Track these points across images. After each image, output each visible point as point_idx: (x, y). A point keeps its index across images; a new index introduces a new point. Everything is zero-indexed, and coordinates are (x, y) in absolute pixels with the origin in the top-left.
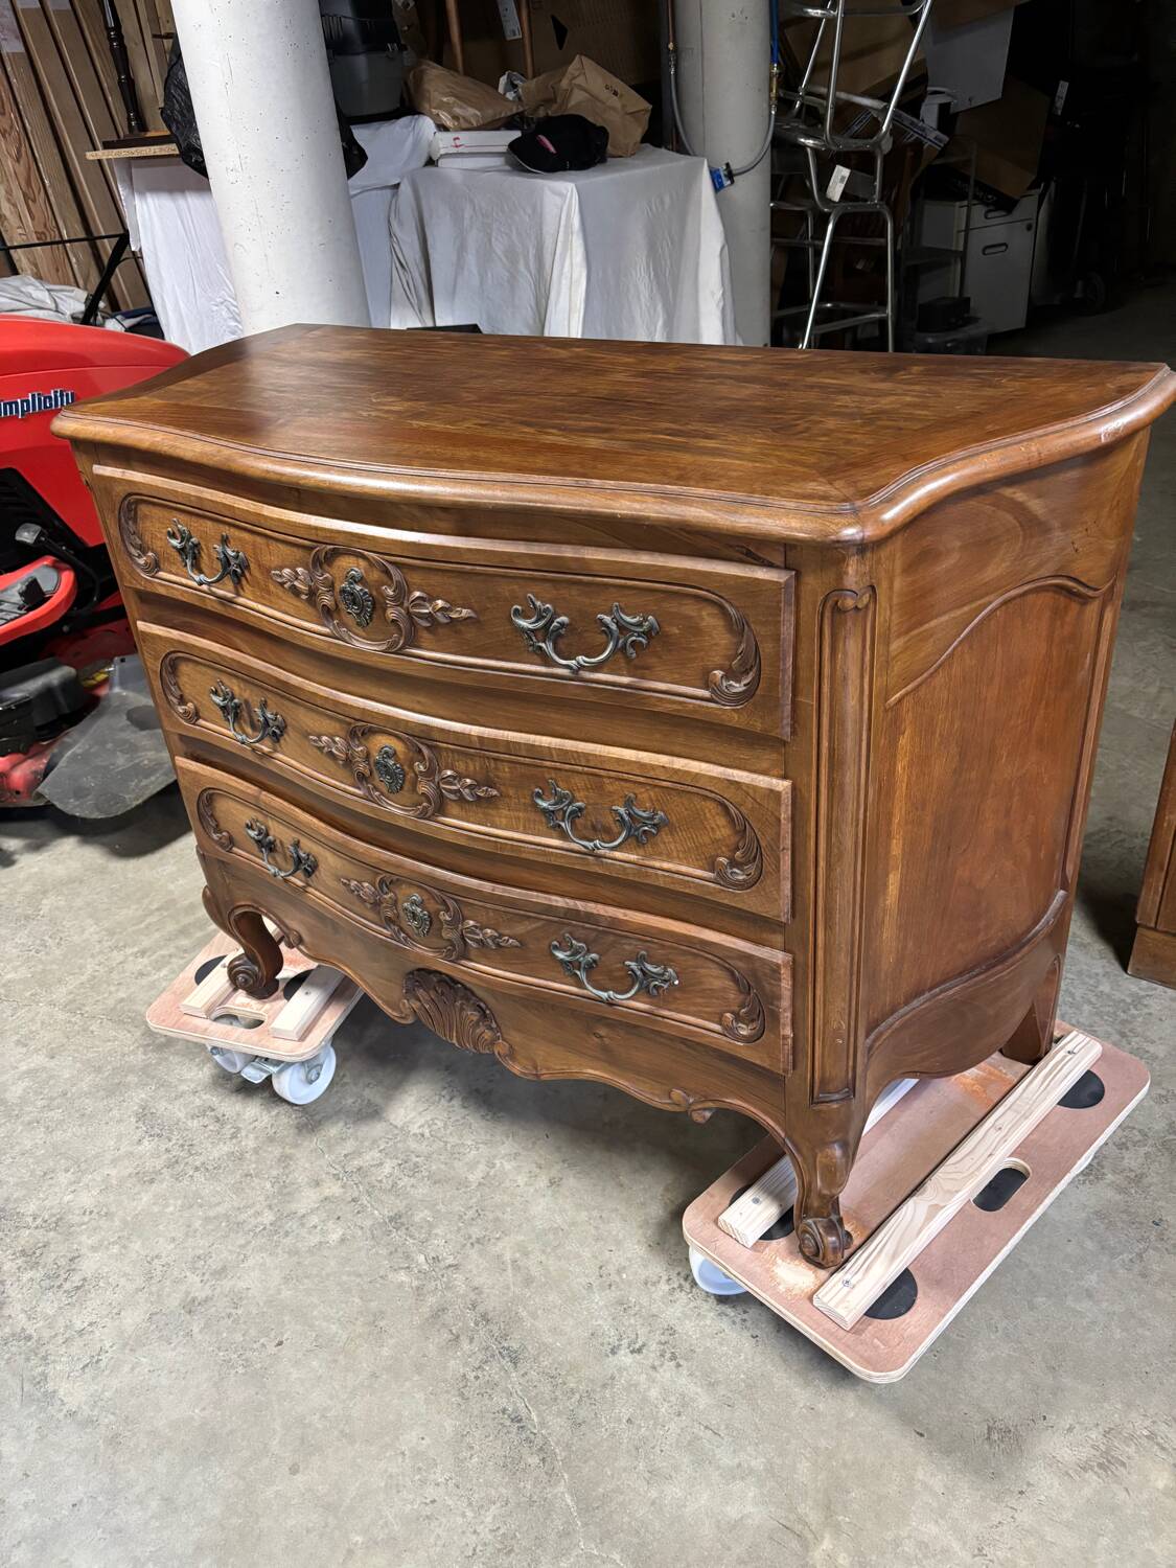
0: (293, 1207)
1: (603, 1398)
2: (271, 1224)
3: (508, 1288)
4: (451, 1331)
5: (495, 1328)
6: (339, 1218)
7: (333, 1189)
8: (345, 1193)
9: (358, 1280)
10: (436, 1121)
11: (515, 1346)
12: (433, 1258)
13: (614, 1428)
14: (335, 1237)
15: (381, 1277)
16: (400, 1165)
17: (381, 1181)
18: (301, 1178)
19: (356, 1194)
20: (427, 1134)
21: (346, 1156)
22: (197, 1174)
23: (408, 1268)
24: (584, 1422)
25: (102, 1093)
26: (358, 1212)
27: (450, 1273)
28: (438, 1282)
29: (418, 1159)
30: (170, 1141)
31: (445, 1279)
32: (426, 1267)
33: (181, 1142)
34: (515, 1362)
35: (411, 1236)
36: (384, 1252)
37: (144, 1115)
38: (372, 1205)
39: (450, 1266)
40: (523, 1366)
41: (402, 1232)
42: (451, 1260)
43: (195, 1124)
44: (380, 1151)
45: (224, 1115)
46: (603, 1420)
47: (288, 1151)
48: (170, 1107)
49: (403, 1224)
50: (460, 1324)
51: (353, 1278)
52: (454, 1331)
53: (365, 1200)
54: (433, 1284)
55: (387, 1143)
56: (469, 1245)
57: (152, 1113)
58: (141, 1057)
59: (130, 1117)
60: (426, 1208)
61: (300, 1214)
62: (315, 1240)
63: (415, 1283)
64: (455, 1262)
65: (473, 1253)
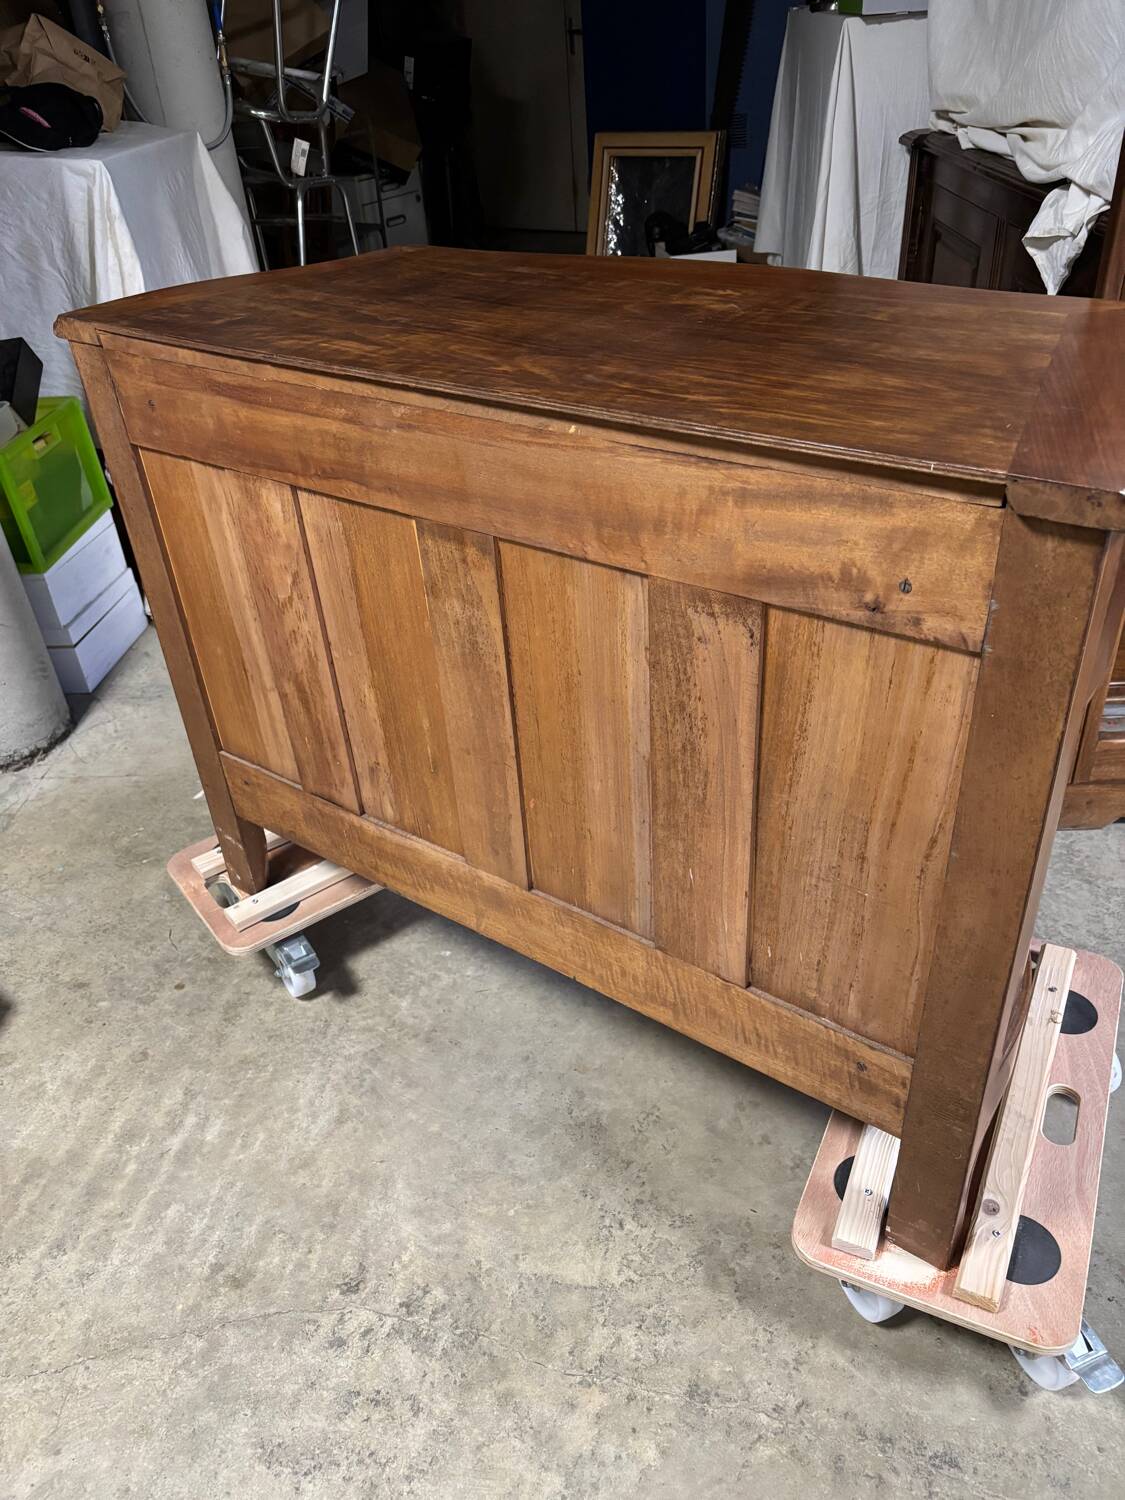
0: (570, 1449)
1: (1059, 1443)
2: (566, 1487)
3: (875, 1394)
4: (867, 1476)
5: (904, 1443)
6: (634, 1430)
7: (596, 1400)
8: (612, 1397)
9: (724, 1485)
10: (630, 1258)
11: (941, 1450)
12: (774, 1410)
13: (1096, 1466)
14: (651, 1454)
15: (744, 1466)
16: (640, 1327)
17: (637, 1359)
18: (548, 1410)
19: (626, 1391)
20: (636, 1278)
21: (571, 1353)
22: (415, 1485)
23: (760, 1437)
24: (1068, 1479)
25: (180, 1459)
26: (649, 1409)
27: (807, 1415)
28: (805, 1432)
29: (651, 1310)
30: (339, 1465)
31: (808, 1425)
32: (776, 1424)
33: (354, 1458)
34: (953, 1464)
35: (729, 1400)
36: (719, 1436)
37: (270, 1454)
38: (657, 1393)
39: (798, 1408)
40: (966, 1462)
41: (715, 1401)
42: (793, 1402)
43: (350, 1425)
44: (604, 1325)
45: (378, 1392)
46: (1080, 1465)
47: (501, 1388)
48: (297, 1423)
49: (707, 1392)
50: (869, 1462)
51: (717, 1488)
52: (870, 1474)
53: (640, 1391)
54: (802, 1438)
55: (602, 1311)
56: (793, 1372)
57: (279, 1445)
58: (191, 1382)
59: (252, 1467)
60: (713, 1359)
61: (587, 1455)
62: (632, 1473)
63: (784, 1450)
64: (799, 1400)
65: (804, 1376)
